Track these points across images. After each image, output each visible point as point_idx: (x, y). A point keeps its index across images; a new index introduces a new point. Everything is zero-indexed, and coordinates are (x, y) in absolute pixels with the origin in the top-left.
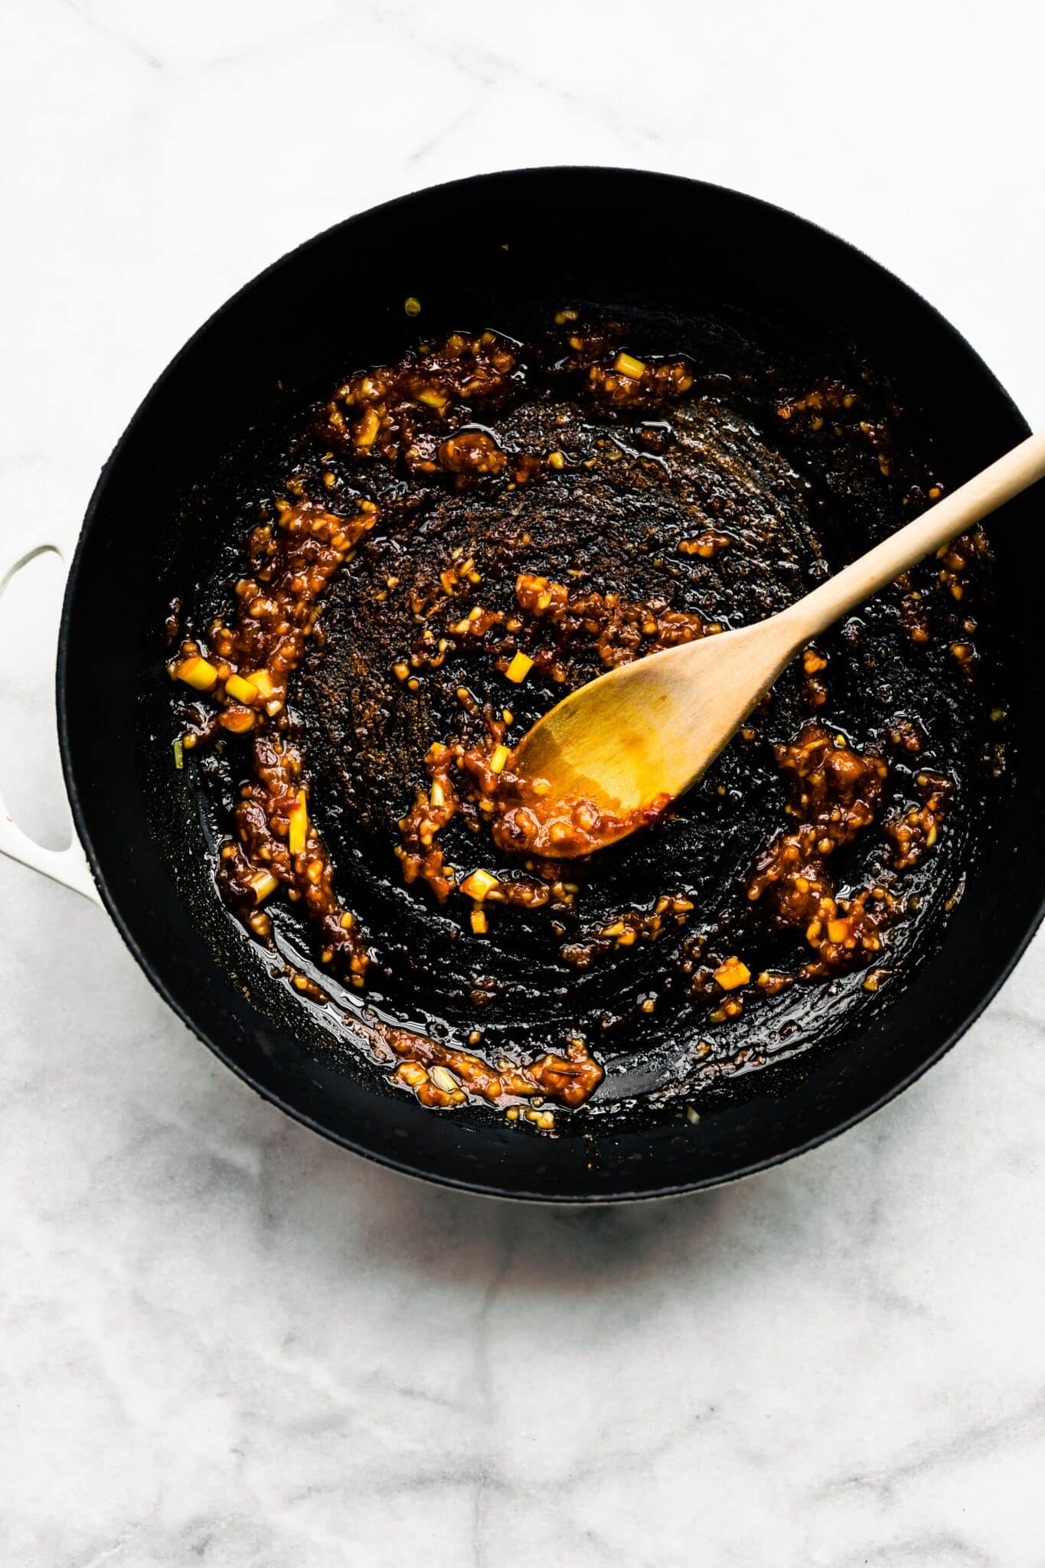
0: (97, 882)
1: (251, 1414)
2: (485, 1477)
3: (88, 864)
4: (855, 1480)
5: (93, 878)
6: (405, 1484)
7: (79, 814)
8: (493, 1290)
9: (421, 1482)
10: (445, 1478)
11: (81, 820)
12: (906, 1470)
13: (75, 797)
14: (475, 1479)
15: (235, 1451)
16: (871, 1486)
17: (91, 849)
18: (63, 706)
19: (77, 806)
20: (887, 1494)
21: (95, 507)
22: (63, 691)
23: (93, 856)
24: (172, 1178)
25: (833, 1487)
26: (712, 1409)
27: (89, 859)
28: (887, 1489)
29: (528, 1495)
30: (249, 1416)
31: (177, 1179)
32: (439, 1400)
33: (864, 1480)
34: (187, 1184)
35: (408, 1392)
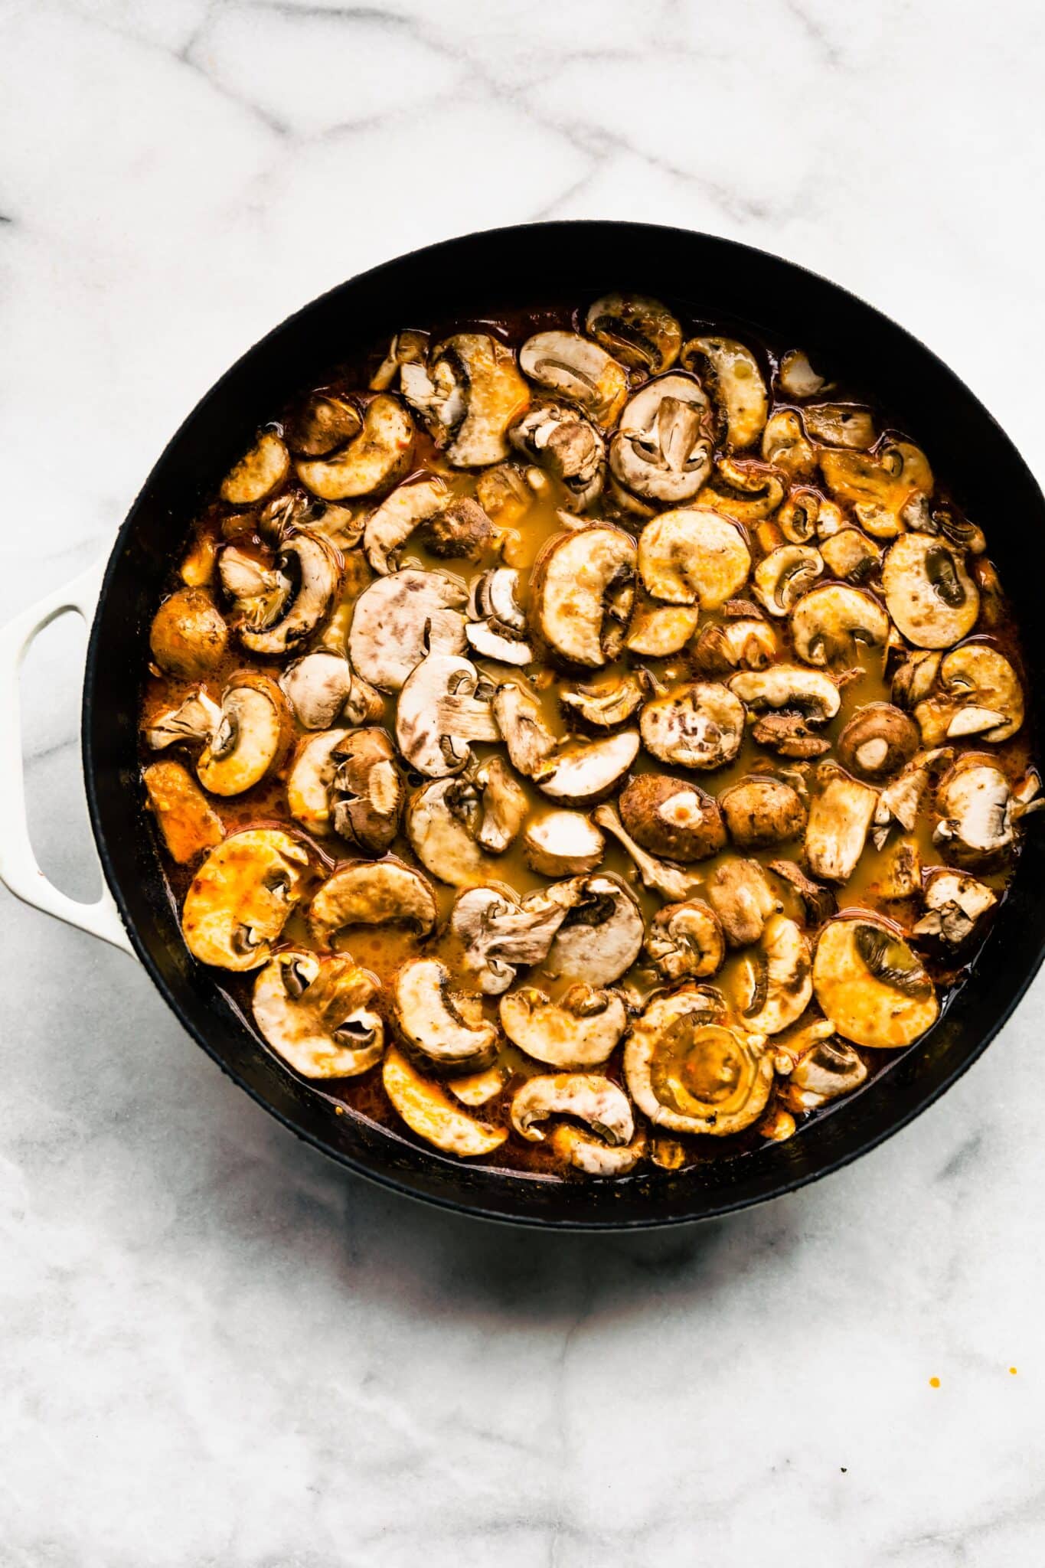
0: (129, 932)
1: (329, 1452)
2: (559, 1523)
3: (120, 915)
4: (929, 1537)
5: (125, 928)
6: (480, 1527)
7: (109, 865)
8: (571, 1335)
9: (497, 1526)
10: (521, 1523)
11: (111, 873)
12: (982, 1530)
13: (104, 850)
14: (551, 1525)
15: (311, 1489)
16: (944, 1544)
17: (122, 900)
18: (90, 762)
19: (107, 858)
20: (960, 1552)
21: (114, 566)
22: (89, 746)
23: (124, 907)
24: (258, 1213)
25: (907, 1543)
26: (788, 1461)
27: (120, 910)
28: (960, 1547)
29: (602, 1543)
30: (327, 1454)
31: (263, 1213)
32: (516, 1444)
33: (938, 1538)
34: (273, 1219)
35: (485, 1435)
